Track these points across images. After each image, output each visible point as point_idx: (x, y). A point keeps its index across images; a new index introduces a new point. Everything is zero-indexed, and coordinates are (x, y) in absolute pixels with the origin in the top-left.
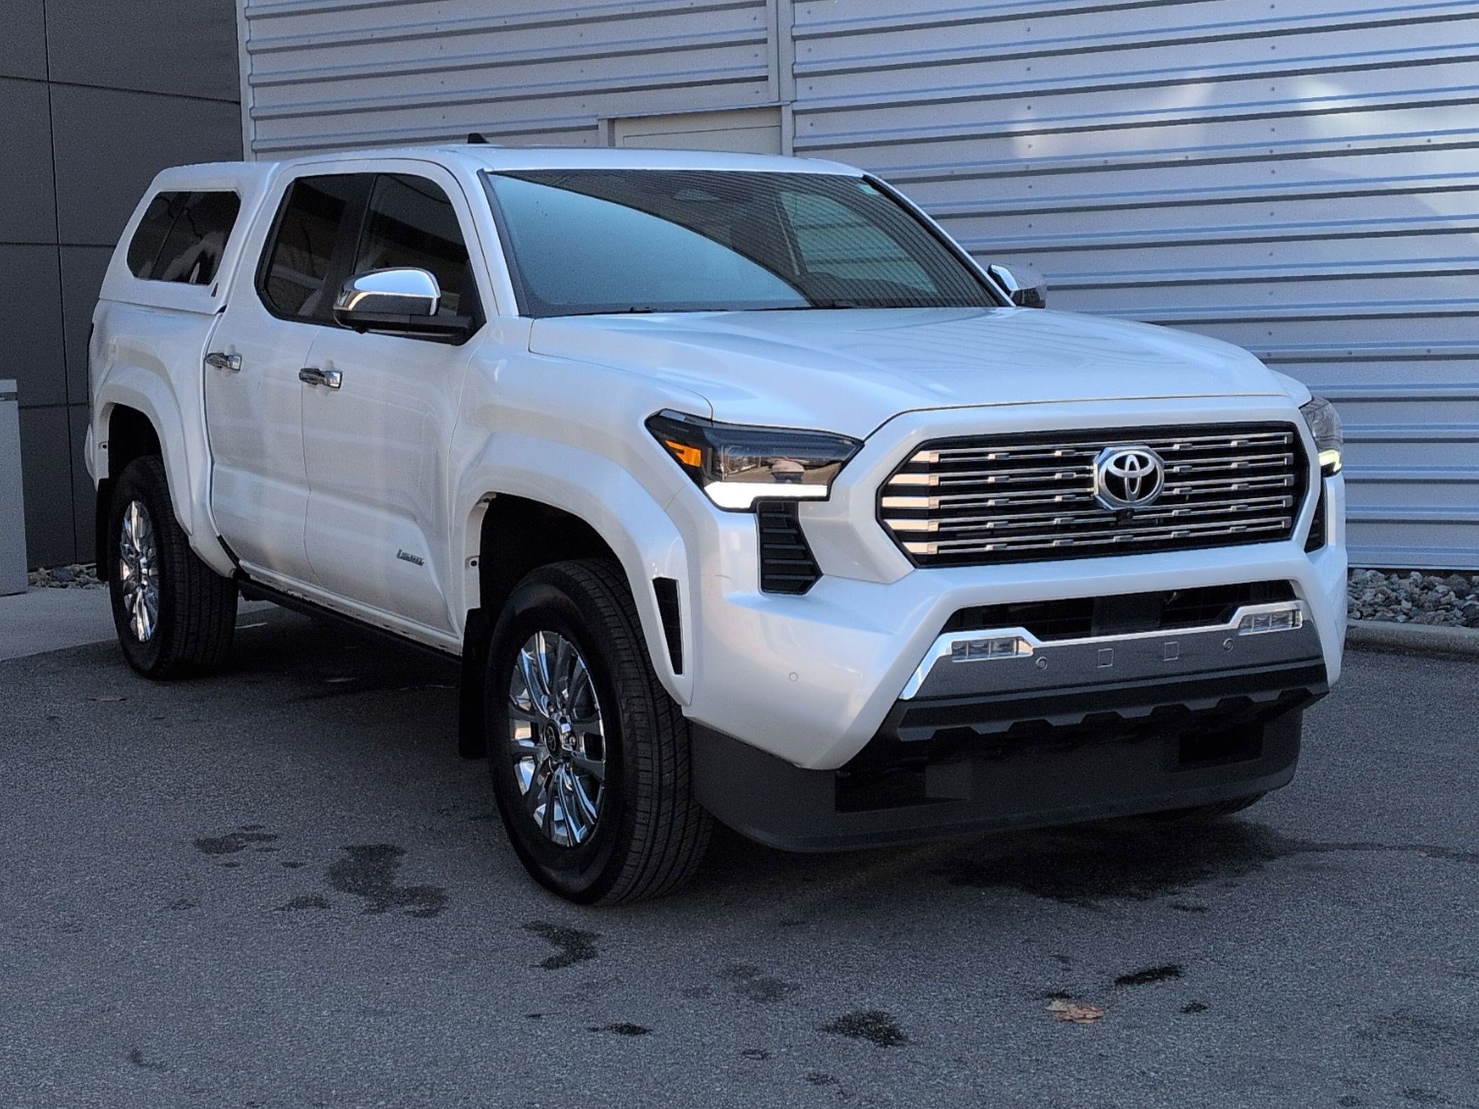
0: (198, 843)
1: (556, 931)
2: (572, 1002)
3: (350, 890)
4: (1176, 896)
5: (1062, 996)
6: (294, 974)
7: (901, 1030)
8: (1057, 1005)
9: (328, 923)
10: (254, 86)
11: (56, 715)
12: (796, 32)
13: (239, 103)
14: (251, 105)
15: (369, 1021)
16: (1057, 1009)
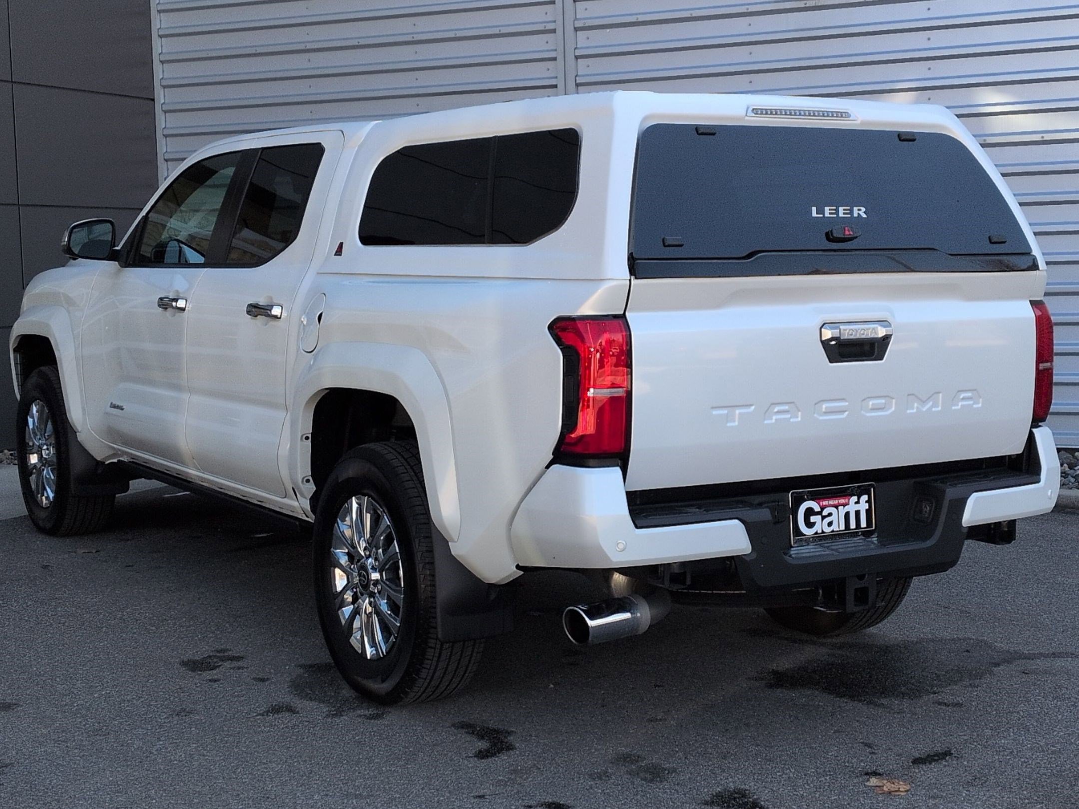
0: (184, 664)
1: (478, 729)
2: (505, 785)
3: (311, 699)
4: (937, 695)
5: (875, 774)
6: (284, 766)
7: (762, 803)
8: (874, 781)
9: (300, 725)
10: (164, 87)
11: (47, 564)
12: (578, 53)
13: (153, 100)
14: (162, 101)
15: (353, 803)
16: (874, 785)
